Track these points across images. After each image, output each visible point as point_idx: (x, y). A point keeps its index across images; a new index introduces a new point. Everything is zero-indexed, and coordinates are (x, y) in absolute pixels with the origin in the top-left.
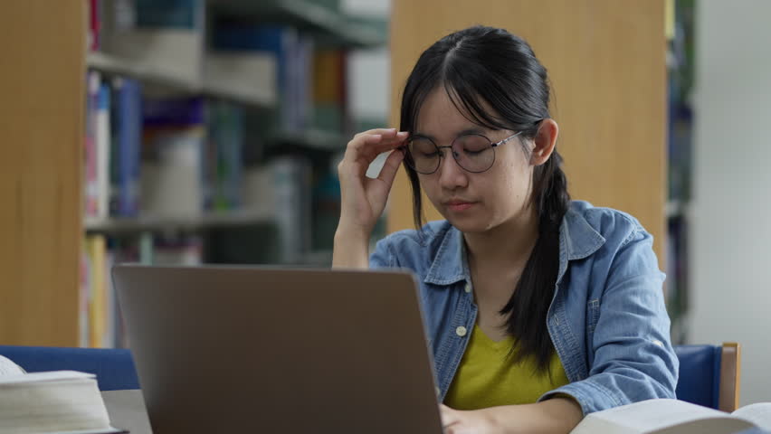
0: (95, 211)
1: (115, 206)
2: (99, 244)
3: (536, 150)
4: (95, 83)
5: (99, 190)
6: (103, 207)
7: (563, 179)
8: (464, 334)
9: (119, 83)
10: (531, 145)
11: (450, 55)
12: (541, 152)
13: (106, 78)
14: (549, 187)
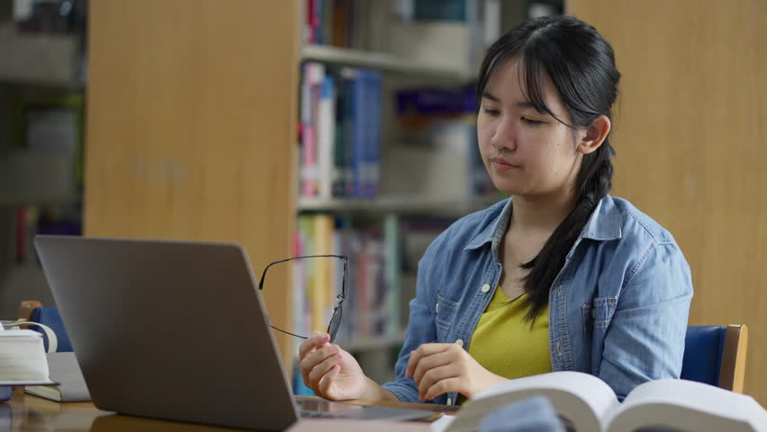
0: (316, 193)
1: (339, 189)
2: (322, 224)
3: (586, 140)
4: (316, 74)
5: (319, 173)
6: (325, 190)
7: (610, 169)
8: (487, 290)
9: (348, 73)
10: (582, 134)
11: (536, 33)
12: (590, 143)
13: (331, 69)
14: (594, 175)
